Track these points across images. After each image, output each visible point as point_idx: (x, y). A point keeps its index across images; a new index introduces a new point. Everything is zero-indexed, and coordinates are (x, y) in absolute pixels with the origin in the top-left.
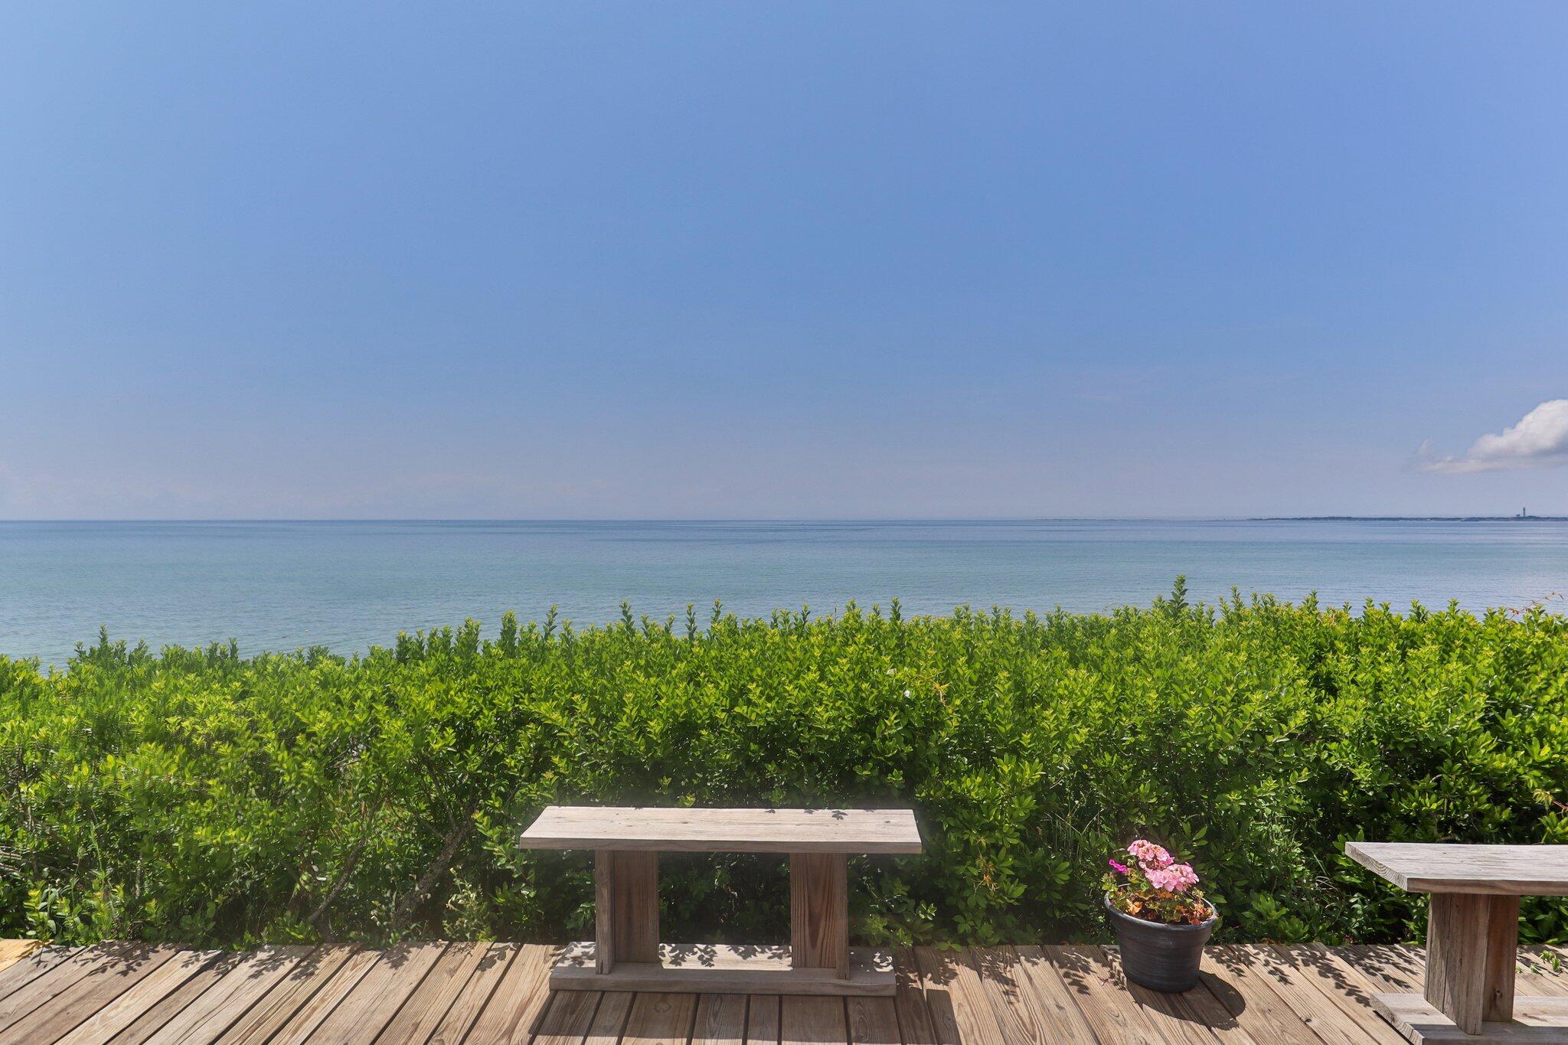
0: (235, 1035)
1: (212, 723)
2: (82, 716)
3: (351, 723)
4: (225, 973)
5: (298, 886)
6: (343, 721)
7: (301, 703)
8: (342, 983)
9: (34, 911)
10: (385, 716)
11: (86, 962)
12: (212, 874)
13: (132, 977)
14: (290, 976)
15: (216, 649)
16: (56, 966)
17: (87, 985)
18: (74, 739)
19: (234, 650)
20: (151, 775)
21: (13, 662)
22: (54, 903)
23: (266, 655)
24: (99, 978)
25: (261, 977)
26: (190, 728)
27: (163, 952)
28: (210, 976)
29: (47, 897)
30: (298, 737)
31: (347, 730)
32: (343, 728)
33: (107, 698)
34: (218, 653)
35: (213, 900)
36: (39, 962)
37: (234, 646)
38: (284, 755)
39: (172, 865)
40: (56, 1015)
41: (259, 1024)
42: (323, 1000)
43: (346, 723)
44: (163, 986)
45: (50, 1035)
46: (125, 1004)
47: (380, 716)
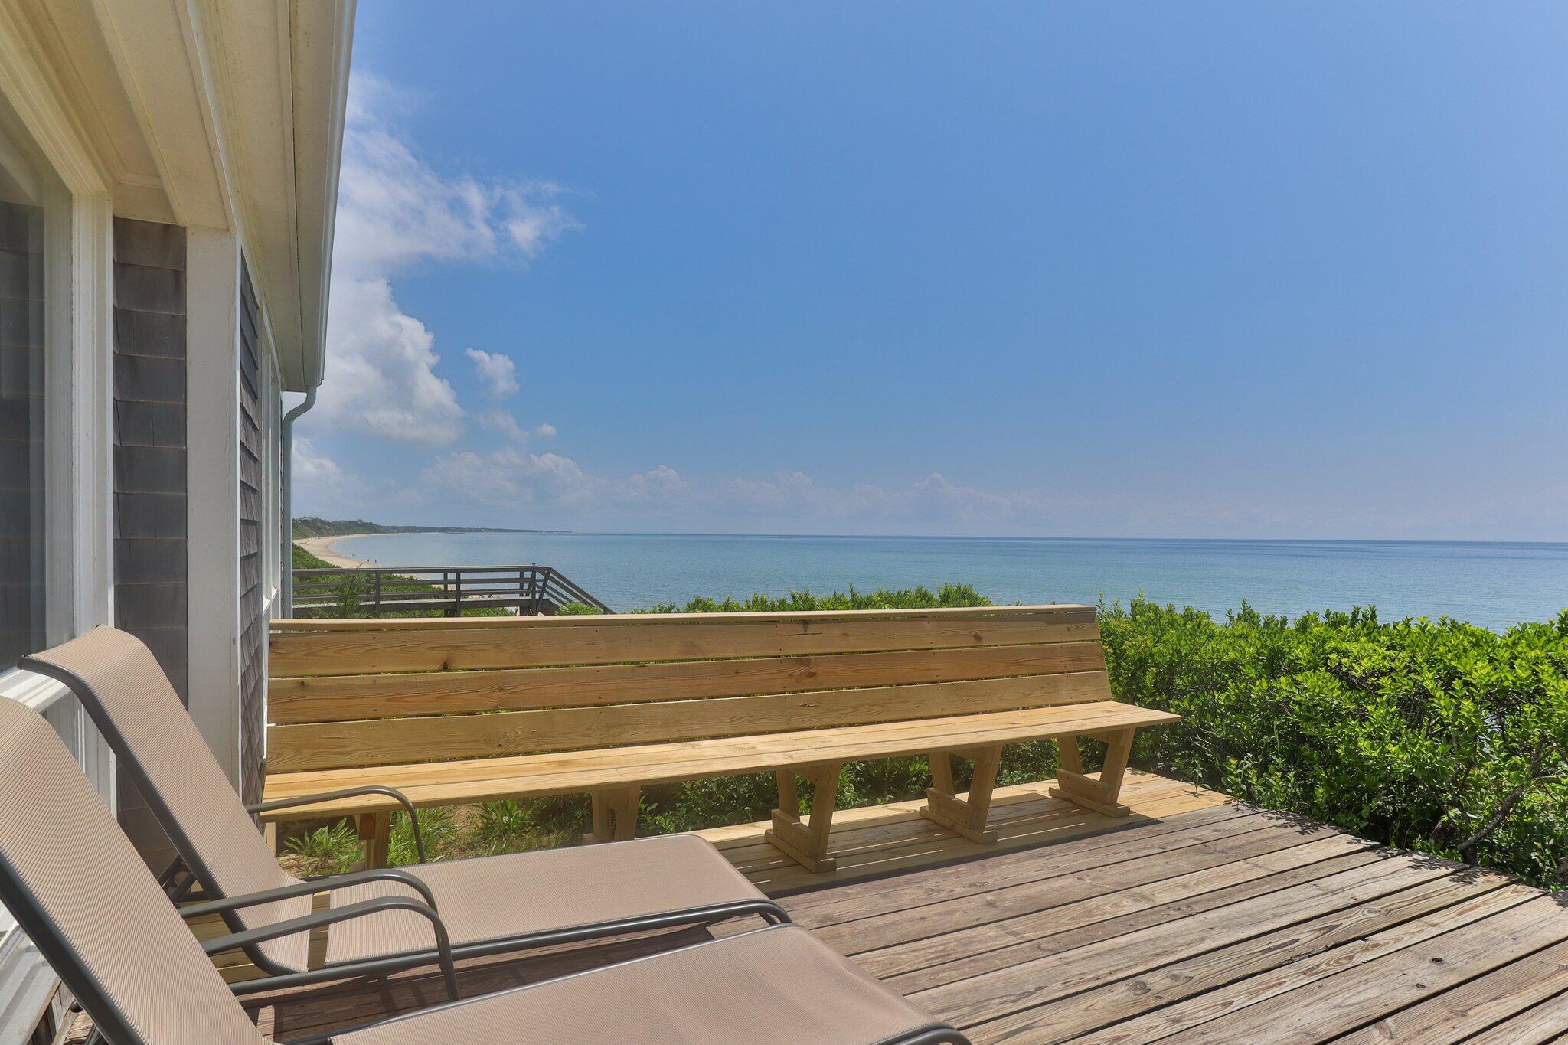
0: (1405, 897)
1: (1366, 664)
2: (1258, 647)
3: (1511, 678)
4: (1386, 858)
5: (1446, 818)
6: (1503, 675)
7: (1456, 655)
8: (1503, 899)
9: (1232, 774)
10: (1551, 676)
11: (1271, 818)
12: (1362, 787)
13: (1307, 838)
14: (1449, 878)
15: (1358, 613)
16: (1250, 815)
17: (1275, 832)
18: (1254, 662)
19: (1374, 615)
20: (1319, 692)
21: (1196, 611)
22: (1246, 771)
23: (1409, 620)
24: (1283, 830)
25: (1418, 870)
26: (1348, 665)
27: (1327, 830)
28: (1372, 856)
29: (1242, 765)
30: (1454, 682)
31: (1506, 684)
32: (1502, 681)
33: (1277, 635)
34: (1360, 616)
35: (1368, 804)
36: (1238, 810)
37: (1373, 612)
38: (1440, 693)
39: (1326, 774)
40: (1258, 841)
41: (1424, 898)
42: (1484, 903)
43: (1507, 678)
44: (1335, 849)
45: (1257, 850)
46: (1308, 850)
47: (1545, 677)
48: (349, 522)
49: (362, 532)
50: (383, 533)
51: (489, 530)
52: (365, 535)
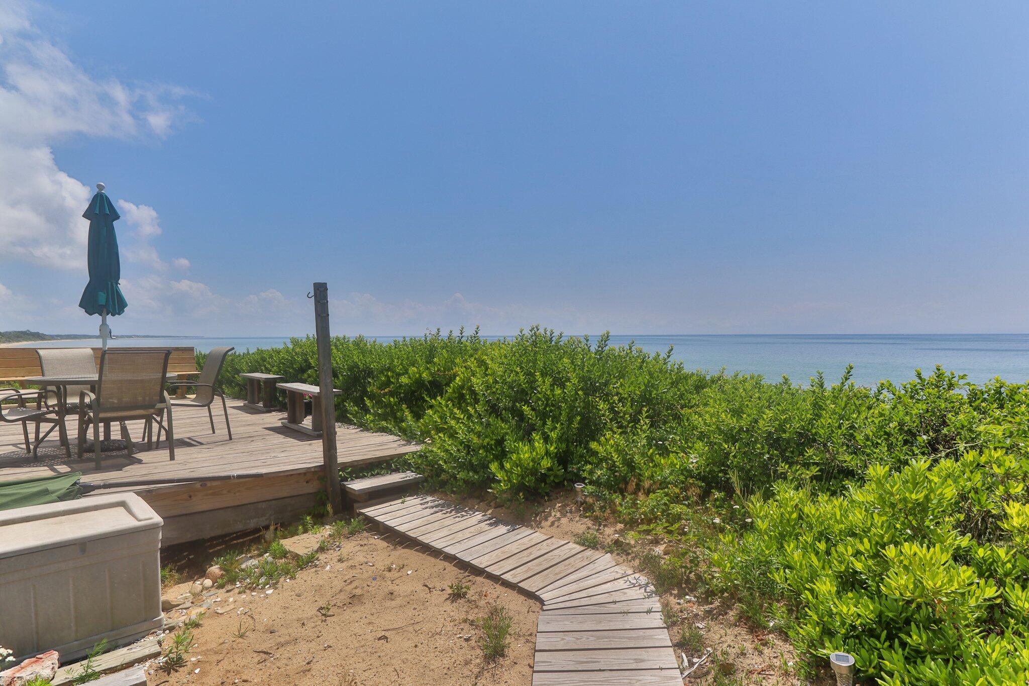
48: (19, 332)
49: (30, 340)
50: (49, 340)
51: (138, 336)
52: (33, 342)
